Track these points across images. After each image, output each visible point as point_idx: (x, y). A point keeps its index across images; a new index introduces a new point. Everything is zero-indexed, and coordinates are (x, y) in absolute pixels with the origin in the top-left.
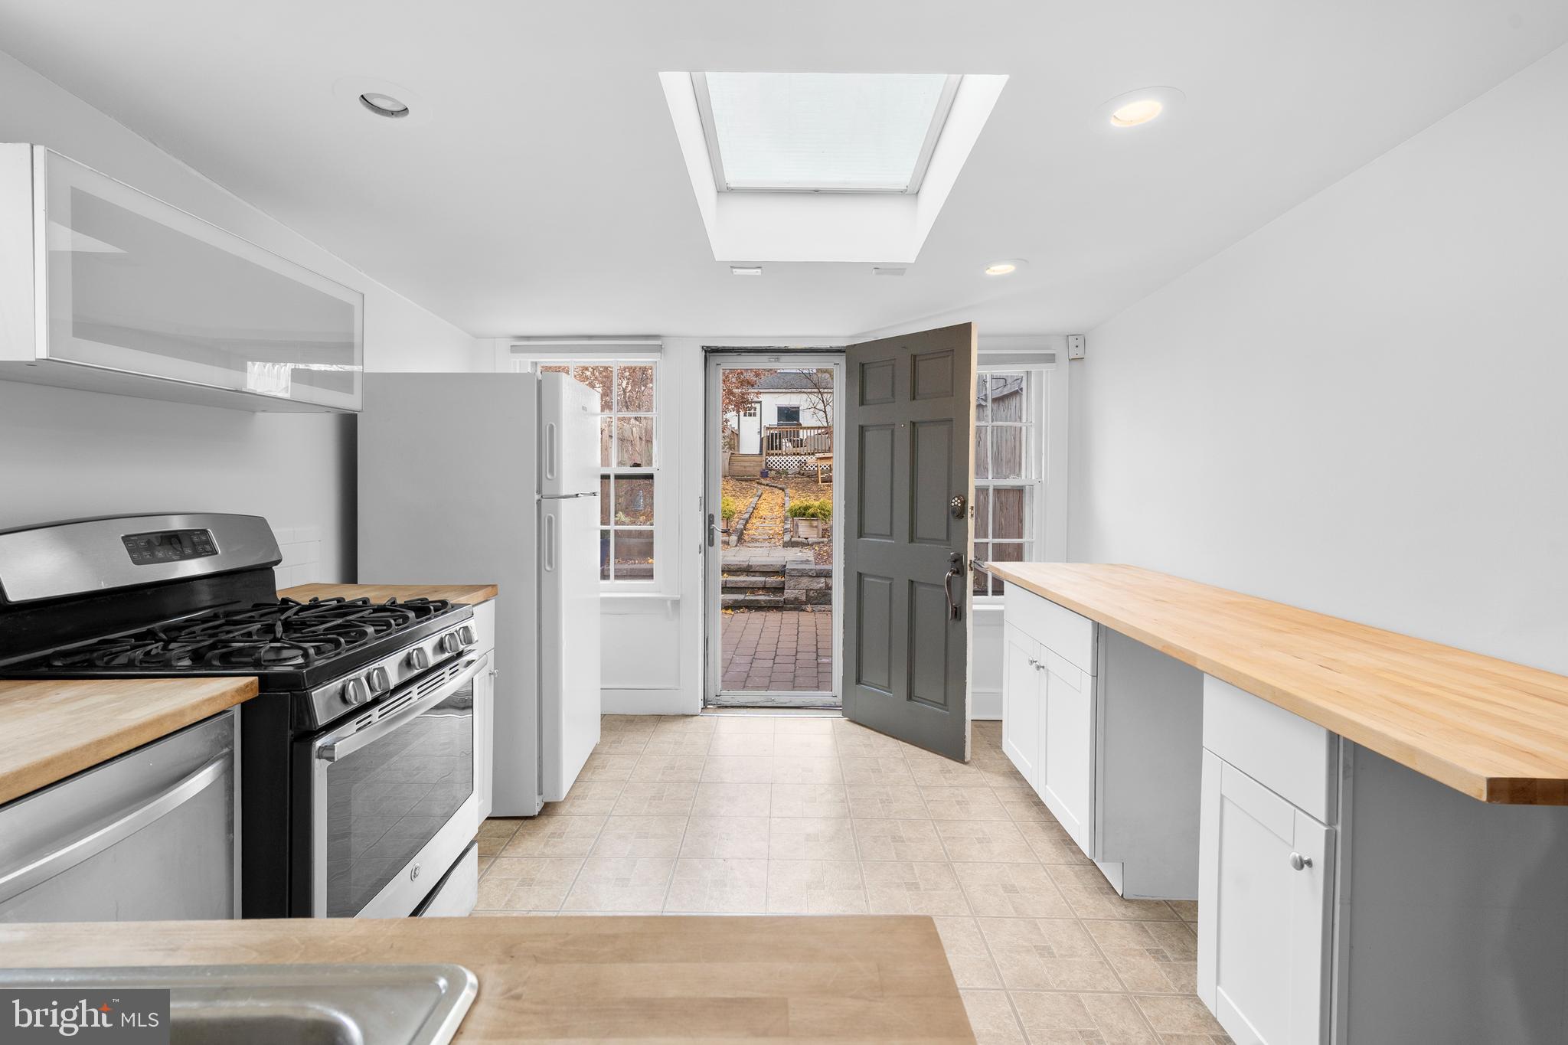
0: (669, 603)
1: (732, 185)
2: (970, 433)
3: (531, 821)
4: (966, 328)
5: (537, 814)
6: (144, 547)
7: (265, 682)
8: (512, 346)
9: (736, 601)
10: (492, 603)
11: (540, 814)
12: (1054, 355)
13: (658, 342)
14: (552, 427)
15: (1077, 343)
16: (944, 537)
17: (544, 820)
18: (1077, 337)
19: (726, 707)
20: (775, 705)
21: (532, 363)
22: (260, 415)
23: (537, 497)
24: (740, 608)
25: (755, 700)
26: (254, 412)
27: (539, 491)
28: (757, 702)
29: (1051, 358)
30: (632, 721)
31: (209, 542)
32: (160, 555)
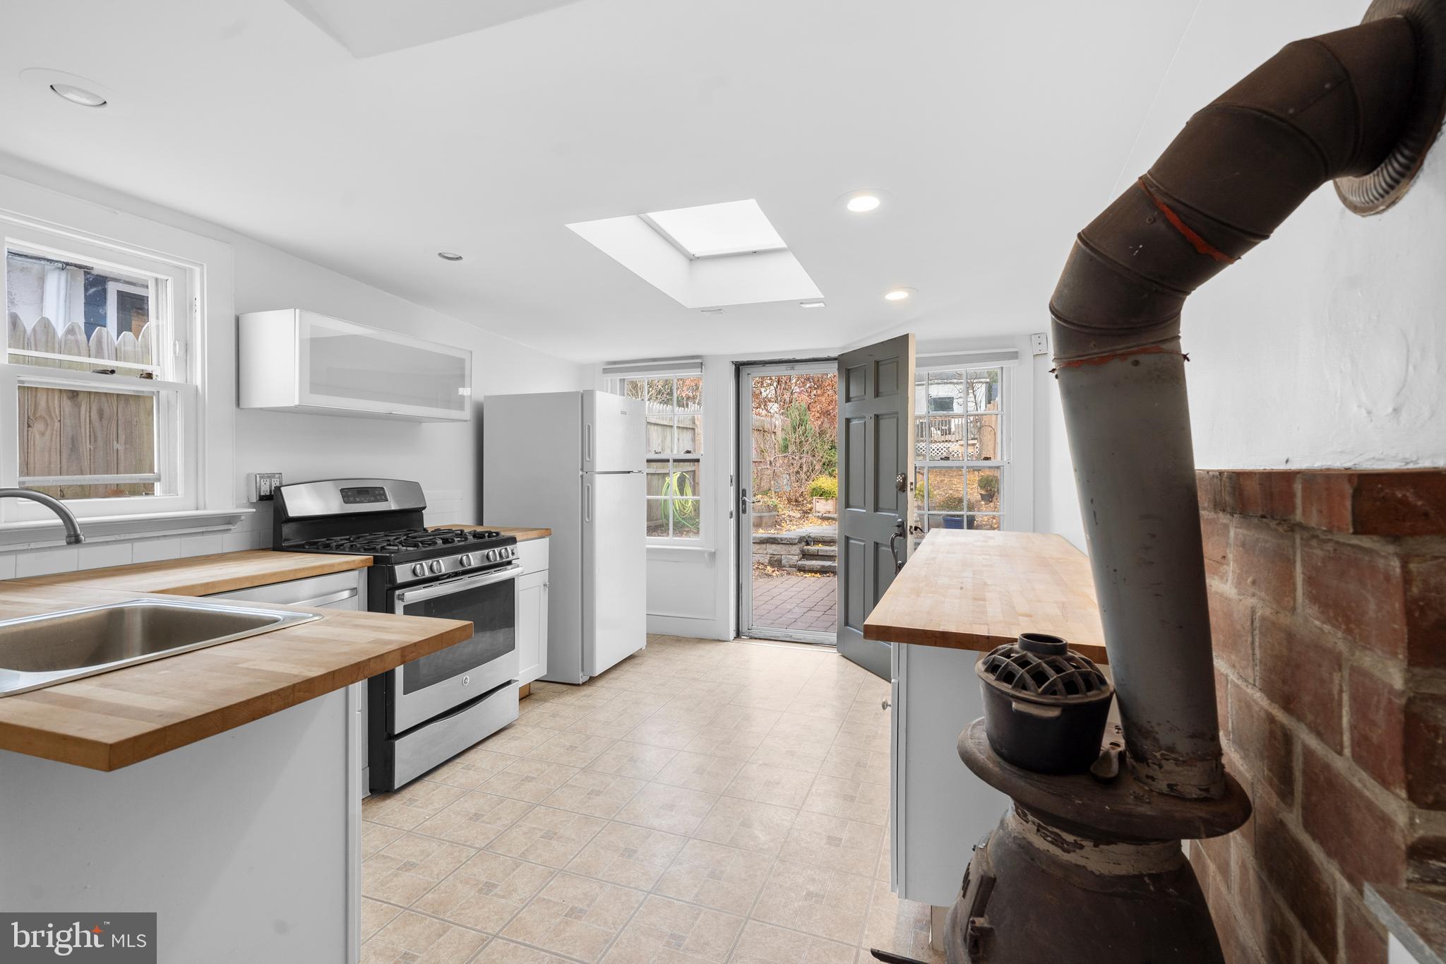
0: (706, 555)
1: (697, 255)
2: (909, 422)
3: (577, 687)
4: (905, 338)
5: (581, 683)
6: (349, 494)
7: (376, 559)
8: (604, 369)
9: (823, 566)
10: (547, 540)
11: (584, 684)
12: (1017, 352)
13: (699, 361)
14: (589, 427)
15: (1039, 341)
16: (895, 508)
17: (585, 687)
18: (1039, 335)
19: (756, 639)
20: (793, 640)
21: (620, 380)
22: (424, 425)
23: (581, 473)
24: (825, 572)
25: (777, 635)
26: (420, 423)
27: (582, 470)
28: (778, 637)
29: (1014, 356)
30: (680, 641)
31: (384, 494)
32: (358, 500)
